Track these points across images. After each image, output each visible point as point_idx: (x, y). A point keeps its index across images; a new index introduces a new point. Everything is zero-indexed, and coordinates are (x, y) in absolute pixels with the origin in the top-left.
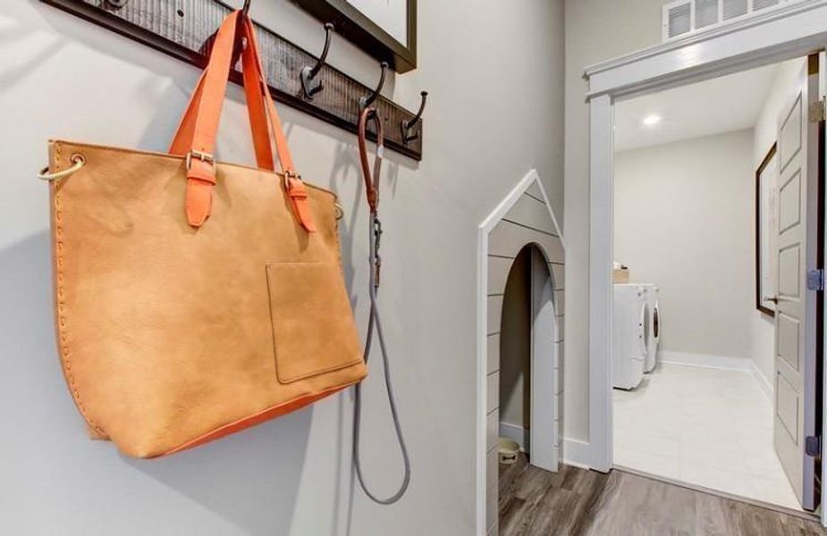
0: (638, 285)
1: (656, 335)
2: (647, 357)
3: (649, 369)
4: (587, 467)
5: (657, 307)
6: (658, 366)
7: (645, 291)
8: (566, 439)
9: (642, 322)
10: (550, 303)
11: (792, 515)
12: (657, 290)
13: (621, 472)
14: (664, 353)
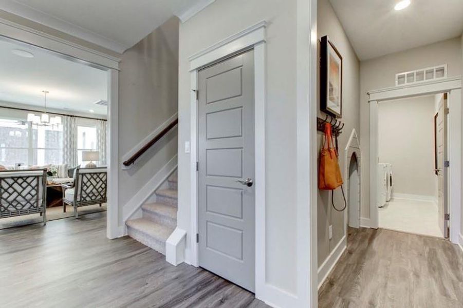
0: (384, 163)
1: (391, 185)
2: (387, 194)
3: (388, 200)
4: (369, 227)
5: (391, 173)
6: (391, 199)
7: (386, 166)
8: (361, 218)
9: (385, 178)
10: (356, 171)
11: (440, 239)
12: (391, 166)
13: (381, 229)
14: (395, 194)
